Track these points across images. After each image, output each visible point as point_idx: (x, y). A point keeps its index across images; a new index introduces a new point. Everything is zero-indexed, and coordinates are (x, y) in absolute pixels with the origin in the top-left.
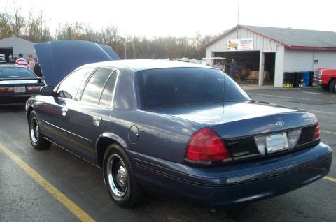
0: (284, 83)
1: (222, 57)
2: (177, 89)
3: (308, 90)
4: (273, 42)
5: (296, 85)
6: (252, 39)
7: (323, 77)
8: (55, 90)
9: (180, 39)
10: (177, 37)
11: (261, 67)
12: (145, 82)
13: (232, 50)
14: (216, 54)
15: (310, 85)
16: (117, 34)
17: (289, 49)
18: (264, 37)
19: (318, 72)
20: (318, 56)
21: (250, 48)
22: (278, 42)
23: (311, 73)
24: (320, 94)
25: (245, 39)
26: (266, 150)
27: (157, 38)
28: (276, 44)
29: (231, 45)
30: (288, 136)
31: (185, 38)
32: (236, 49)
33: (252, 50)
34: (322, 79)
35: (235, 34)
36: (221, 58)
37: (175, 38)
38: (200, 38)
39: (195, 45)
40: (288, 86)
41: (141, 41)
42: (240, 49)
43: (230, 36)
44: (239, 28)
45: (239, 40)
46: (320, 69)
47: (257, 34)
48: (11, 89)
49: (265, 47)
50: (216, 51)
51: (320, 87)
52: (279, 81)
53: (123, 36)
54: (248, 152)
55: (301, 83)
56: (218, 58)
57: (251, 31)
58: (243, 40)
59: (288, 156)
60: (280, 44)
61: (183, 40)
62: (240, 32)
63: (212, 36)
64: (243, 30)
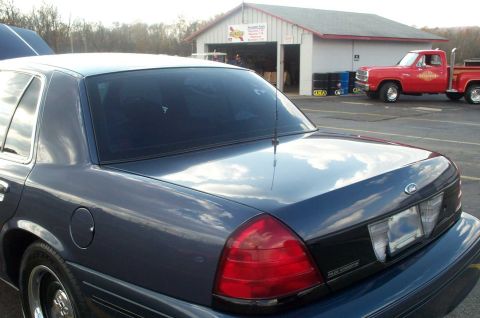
0: (313, 90)
1: (221, 51)
2: (165, 109)
3: (349, 99)
4: (295, 28)
5: (330, 93)
6: (265, 24)
7: (371, 80)
9: (154, 27)
10: (150, 24)
11: (280, 66)
12: (102, 99)
13: (236, 40)
14: (211, 48)
15: (350, 91)
16: (58, 20)
17: (319, 39)
18: (282, 20)
19: (362, 72)
20: (359, 50)
21: (262, 37)
22: (304, 29)
23: (352, 74)
24: (366, 104)
25: (255, 25)
27: (120, 26)
28: (301, 31)
29: (234, 33)
30: (420, 210)
31: (161, 25)
32: (242, 39)
33: (265, 40)
34: (369, 82)
35: (238, 17)
36: (219, 54)
37: (146, 26)
38: (182, 26)
39: (176, 36)
40: (320, 93)
41: (94, 29)
42: (247, 39)
43: (232, 19)
44: (245, 7)
45: (246, 26)
46: (365, 68)
47: (273, 16)
49: (284, 37)
50: (212, 42)
51: (365, 94)
52: (306, 86)
53: (66, 22)
55: (338, 88)
56: (215, 54)
57: (263, 12)
58: (251, 25)
60: (306, 32)
61: (159, 28)
62: (248, 14)
63: (200, 22)
64: (250, 11)
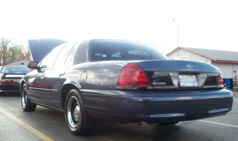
4: (203, 58)
6: (188, 56)
8: (38, 66)
15: (231, 88)
17: (214, 62)
18: (196, 54)
19: (235, 77)
20: (236, 68)
22: (207, 58)
23: (231, 79)
25: (183, 57)
26: (179, 84)
30: (197, 77)
35: (176, 54)
43: (173, 55)
44: (179, 49)
45: (179, 58)
46: (237, 75)
47: (192, 52)
48: (15, 80)
54: (165, 84)
57: (187, 50)
58: (181, 57)
59: (197, 91)
60: (208, 59)
62: (180, 52)
64: (181, 51)
